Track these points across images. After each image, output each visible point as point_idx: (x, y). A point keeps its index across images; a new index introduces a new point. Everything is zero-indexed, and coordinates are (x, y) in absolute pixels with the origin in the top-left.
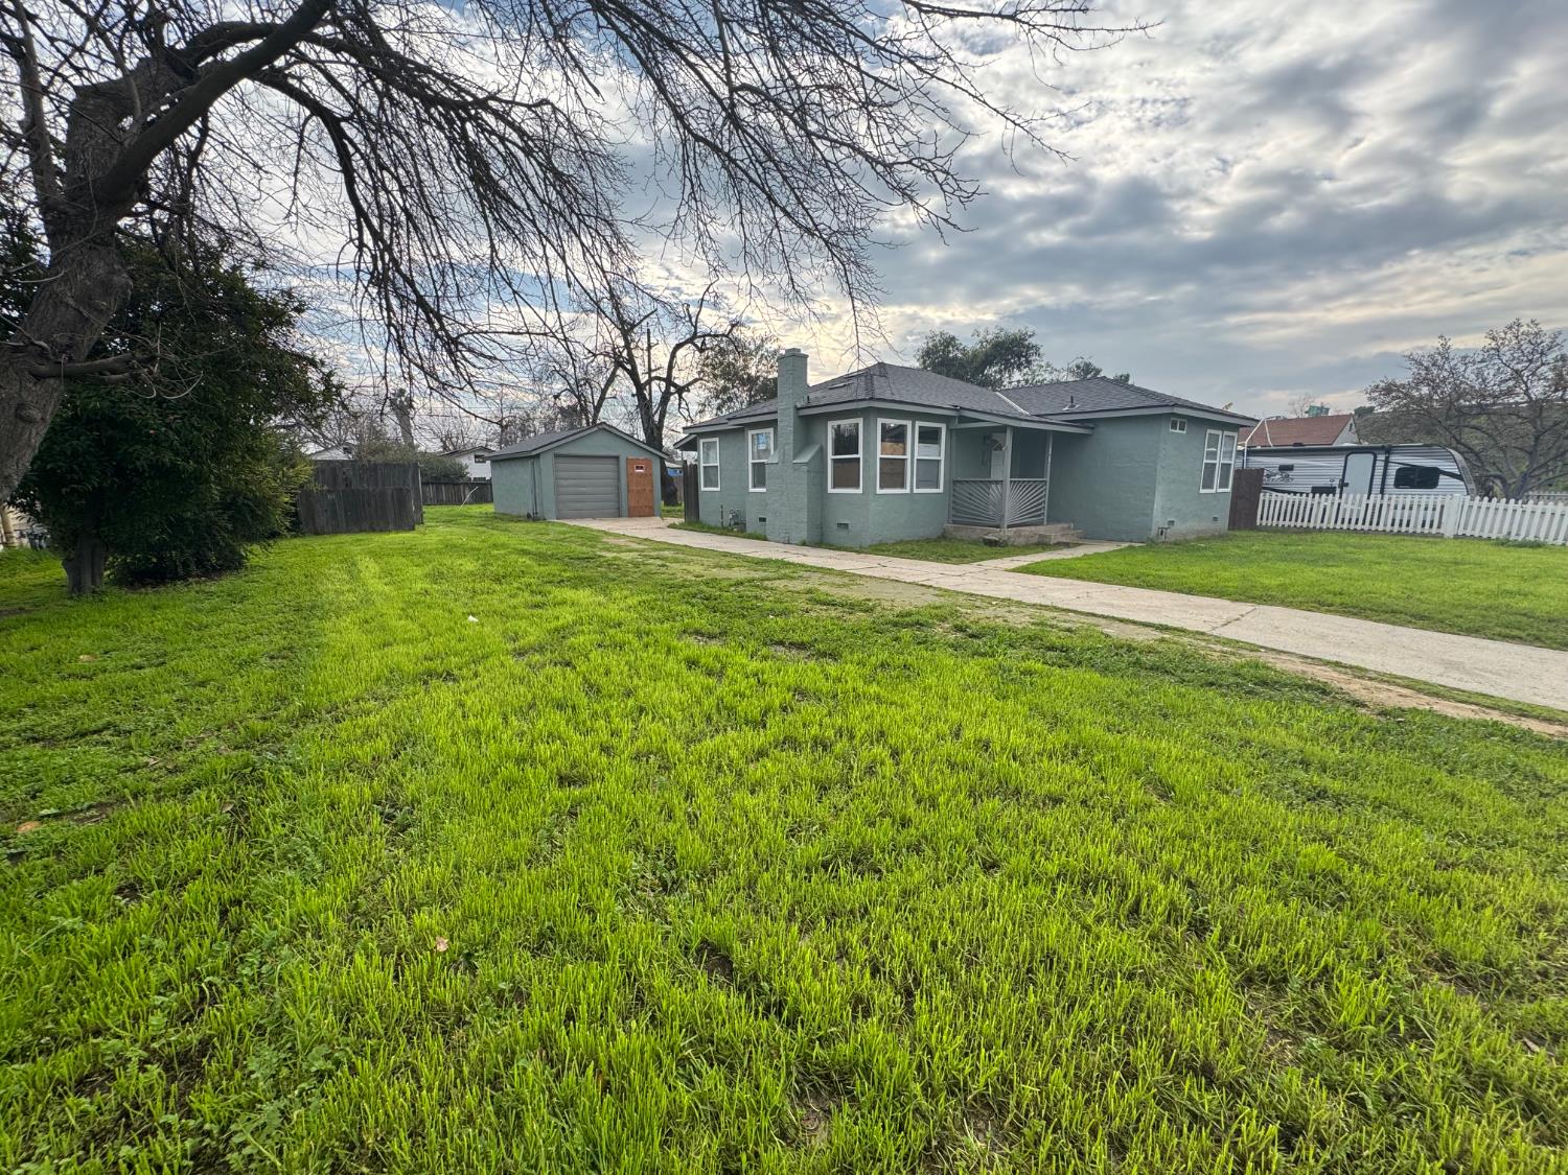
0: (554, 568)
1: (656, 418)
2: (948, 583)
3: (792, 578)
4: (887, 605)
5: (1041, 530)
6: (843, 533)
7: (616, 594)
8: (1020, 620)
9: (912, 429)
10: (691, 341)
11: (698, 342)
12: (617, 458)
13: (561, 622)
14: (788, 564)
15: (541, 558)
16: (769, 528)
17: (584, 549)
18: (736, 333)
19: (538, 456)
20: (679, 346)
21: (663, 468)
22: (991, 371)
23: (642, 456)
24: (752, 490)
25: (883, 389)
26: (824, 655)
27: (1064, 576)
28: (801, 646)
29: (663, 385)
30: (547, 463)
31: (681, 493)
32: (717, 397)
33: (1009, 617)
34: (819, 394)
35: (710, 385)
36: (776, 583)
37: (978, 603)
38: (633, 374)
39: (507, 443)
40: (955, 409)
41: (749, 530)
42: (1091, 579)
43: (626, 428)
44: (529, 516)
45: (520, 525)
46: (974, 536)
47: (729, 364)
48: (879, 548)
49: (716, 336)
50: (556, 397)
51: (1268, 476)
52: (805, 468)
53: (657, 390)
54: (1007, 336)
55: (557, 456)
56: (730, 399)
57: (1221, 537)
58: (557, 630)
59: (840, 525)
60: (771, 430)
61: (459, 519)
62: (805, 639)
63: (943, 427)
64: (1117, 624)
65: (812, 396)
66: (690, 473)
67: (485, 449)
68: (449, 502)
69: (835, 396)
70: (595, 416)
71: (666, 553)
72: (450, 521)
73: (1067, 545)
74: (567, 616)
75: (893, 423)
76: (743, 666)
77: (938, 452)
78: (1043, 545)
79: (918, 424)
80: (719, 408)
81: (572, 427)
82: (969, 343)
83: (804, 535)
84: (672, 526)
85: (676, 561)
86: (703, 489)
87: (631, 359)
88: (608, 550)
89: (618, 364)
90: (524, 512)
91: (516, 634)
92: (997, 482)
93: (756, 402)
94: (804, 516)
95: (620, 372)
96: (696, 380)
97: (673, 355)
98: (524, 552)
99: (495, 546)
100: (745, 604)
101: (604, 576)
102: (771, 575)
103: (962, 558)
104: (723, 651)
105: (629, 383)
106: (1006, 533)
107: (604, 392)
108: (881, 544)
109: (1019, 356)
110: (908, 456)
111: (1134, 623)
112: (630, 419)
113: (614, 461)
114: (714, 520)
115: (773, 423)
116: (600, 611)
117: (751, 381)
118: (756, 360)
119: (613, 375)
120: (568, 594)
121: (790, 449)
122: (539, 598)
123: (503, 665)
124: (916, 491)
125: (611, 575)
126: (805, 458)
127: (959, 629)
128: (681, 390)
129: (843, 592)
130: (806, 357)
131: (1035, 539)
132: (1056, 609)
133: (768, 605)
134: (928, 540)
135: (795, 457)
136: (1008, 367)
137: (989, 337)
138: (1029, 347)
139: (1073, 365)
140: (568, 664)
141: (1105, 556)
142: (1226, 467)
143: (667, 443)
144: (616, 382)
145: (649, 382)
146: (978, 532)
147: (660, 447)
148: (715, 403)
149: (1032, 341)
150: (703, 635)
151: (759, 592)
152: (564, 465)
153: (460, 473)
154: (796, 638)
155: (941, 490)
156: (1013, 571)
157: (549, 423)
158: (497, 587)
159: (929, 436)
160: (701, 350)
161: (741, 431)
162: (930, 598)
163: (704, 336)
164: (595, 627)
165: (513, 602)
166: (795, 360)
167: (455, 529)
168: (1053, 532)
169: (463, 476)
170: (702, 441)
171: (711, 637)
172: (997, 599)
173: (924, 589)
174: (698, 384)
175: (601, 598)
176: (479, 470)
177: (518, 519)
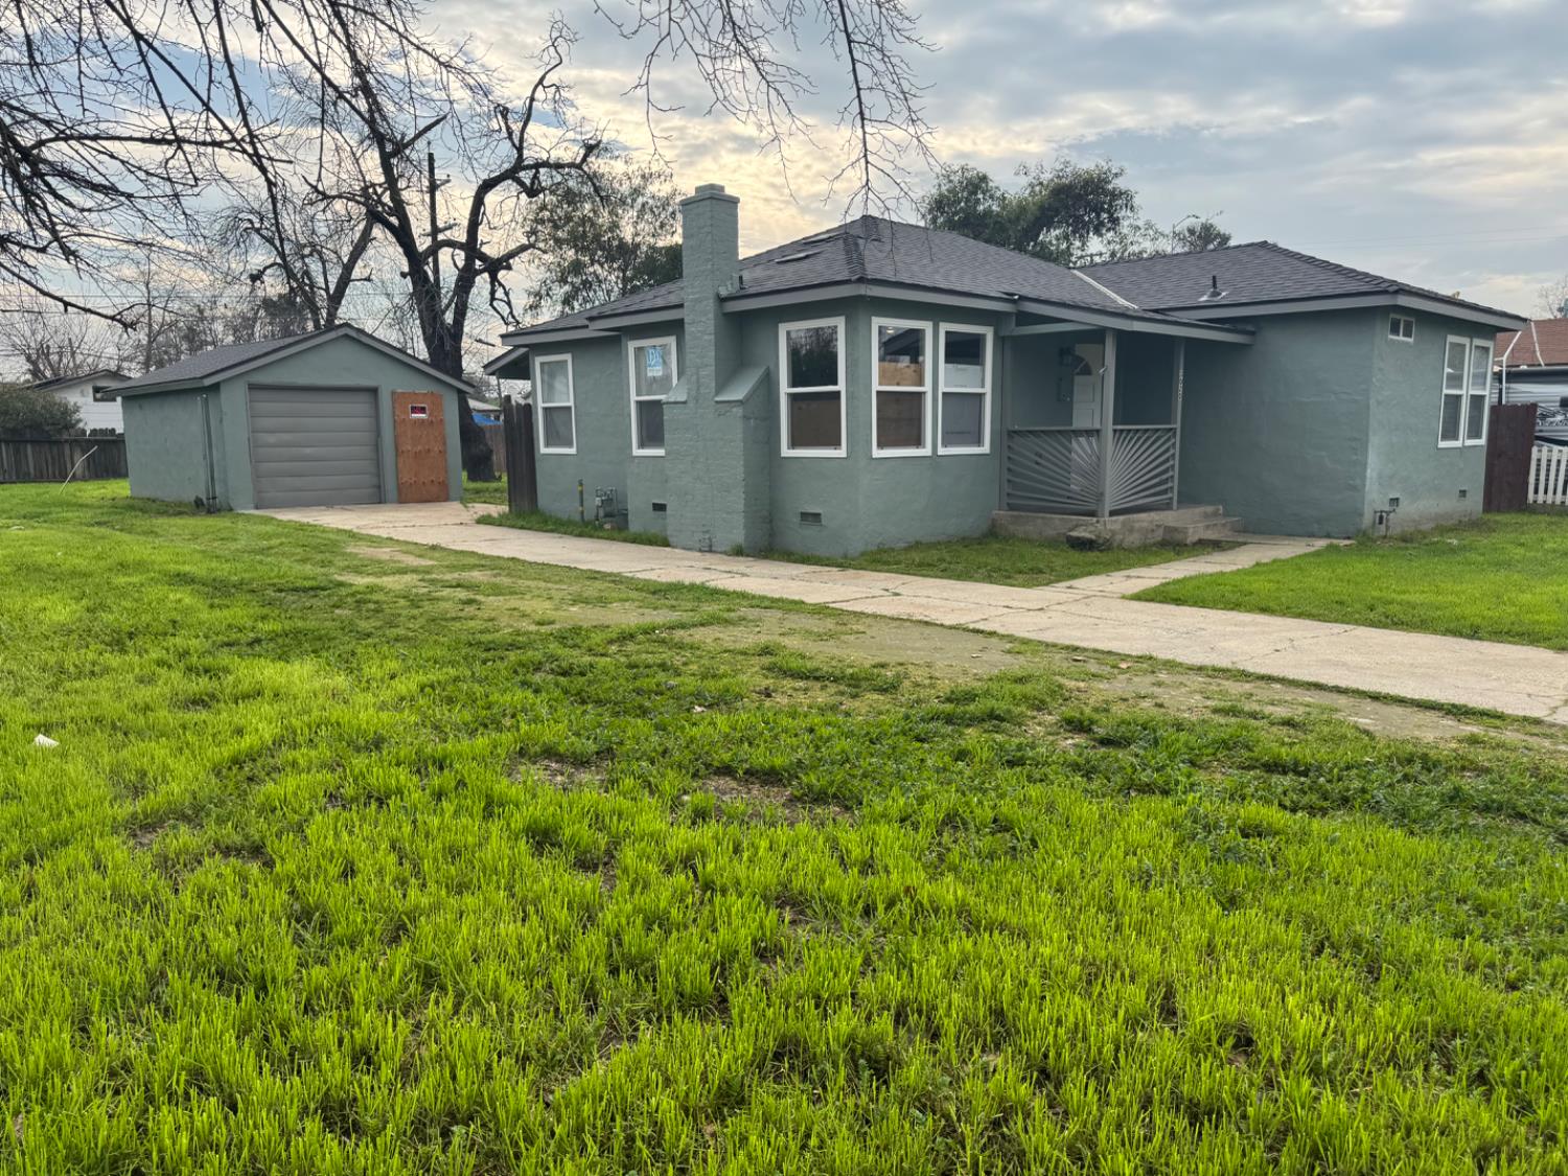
0: (239, 613)
1: (449, 317)
2: (1024, 626)
3: (727, 622)
4: (919, 675)
5: (1170, 518)
6: (810, 531)
7: (372, 670)
8: (1186, 702)
9: (934, 337)
10: (511, 174)
11: (526, 176)
12: (374, 391)
13: (246, 742)
14: (715, 594)
15: (218, 590)
16: (672, 523)
17: (308, 569)
18: (597, 164)
19: (216, 387)
20: (487, 186)
21: (465, 411)
22: (1051, 236)
23: (422, 387)
24: (637, 452)
25: (877, 262)
26: (819, 798)
27: (1236, 606)
28: (770, 777)
29: (460, 257)
30: (234, 400)
31: (499, 457)
32: (563, 280)
33: (1164, 696)
34: (759, 272)
35: (549, 258)
36: (699, 634)
37: (1093, 667)
38: (403, 236)
39: (160, 364)
40: (1009, 298)
41: (635, 526)
42: (1286, 611)
43: (392, 336)
44: (198, 503)
45: (179, 521)
46: (1051, 532)
47: (584, 220)
48: (878, 559)
49: (558, 166)
50: (256, 277)
51: (1544, 417)
52: (738, 411)
53: (449, 265)
54: (1077, 175)
55: (253, 387)
56: (587, 285)
57: (1474, 525)
58: (237, 761)
59: (805, 516)
60: (671, 341)
61: (57, 513)
62: (778, 761)
63: (989, 333)
64: (1369, 706)
65: (746, 276)
66: (518, 420)
67: (115, 375)
68: (40, 477)
69: (789, 275)
70: (332, 315)
71: (477, 576)
72: (35, 515)
73: (1217, 546)
74: (261, 725)
75: (896, 324)
76: (657, 839)
77: (981, 380)
78: (1172, 546)
79: (944, 327)
80: (567, 301)
81: (287, 332)
82: (1011, 188)
83: (739, 536)
84: (485, 520)
85: (497, 590)
86: (543, 450)
87: (399, 208)
88: (357, 571)
89: (374, 217)
90: (189, 496)
91: (143, 774)
92: (1089, 433)
93: (635, 290)
94: (737, 500)
95: (378, 231)
96: (523, 248)
97: (479, 201)
98: (182, 579)
99: (123, 567)
100: (644, 683)
101: (348, 628)
102: (686, 617)
103: (1037, 575)
104: (611, 801)
105: (395, 252)
106: (1108, 526)
107: (348, 268)
108: (881, 550)
109: (1098, 210)
110: (927, 388)
111: (1401, 701)
112: (399, 321)
113: (366, 397)
114: (568, 508)
115: (675, 327)
116: (337, 712)
117: (622, 252)
118: (633, 213)
119: (366, 238)
120: (269, 672)
121: (709, 372)
122: (203, 684)
123: (99, 866)
124: (941, 451)
125: (364, 625)
126: (738, 393)
127: (1077, 726)
128: (495, 266)
129: (830, 649)
130: (734, 201)
131: (1159, 536)
132: (1244, 676)
133: (690, 683)
134: (966, 541)
135: (720, 389)
136: (1081, 229)
137: (1046, 177)
138: (1115, 195)
139: (1182, 227)
140: (257, 851)
141: (1296, 563)
142: (1477, 401)
143: (471, 365)
144: (370, 252)
145: (433, 251)
146: (1058, 524)
147: (456, 370)
148: (560, 291)
149: (1120, 184)
150: (560, 758)
151: (665, 655)
152: (269, 405)
153: (64, 420)
154: (760, 757)
155: (986, 449)
156: (1138, 597)
157: (242, 326)
158: (113, 660)
159: (962, 351)
160: (532, 192)
161: (613, 342)
162: (997, 661)
163: (537, 166)
164: (324, 752)
165: (144, 694)
166: (714, 207)
167: (43, 532)
168: (1190, 521)
169: (69, 426)
170: (538, 360)
171: (581, 762)
172: (1125, 657)
173: (981, 640)
174: (525, 256)
175: (341, 681)
176: (99, 416)
177: (176, 509)
